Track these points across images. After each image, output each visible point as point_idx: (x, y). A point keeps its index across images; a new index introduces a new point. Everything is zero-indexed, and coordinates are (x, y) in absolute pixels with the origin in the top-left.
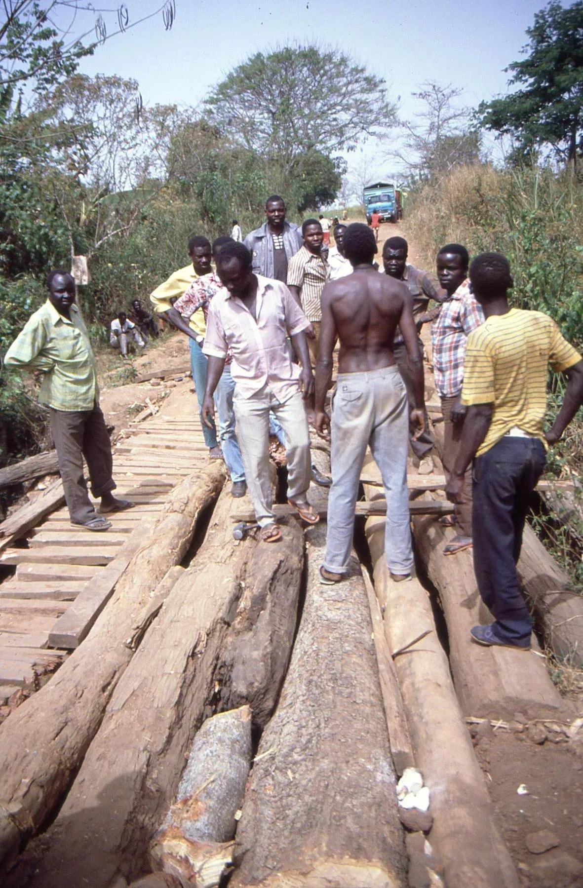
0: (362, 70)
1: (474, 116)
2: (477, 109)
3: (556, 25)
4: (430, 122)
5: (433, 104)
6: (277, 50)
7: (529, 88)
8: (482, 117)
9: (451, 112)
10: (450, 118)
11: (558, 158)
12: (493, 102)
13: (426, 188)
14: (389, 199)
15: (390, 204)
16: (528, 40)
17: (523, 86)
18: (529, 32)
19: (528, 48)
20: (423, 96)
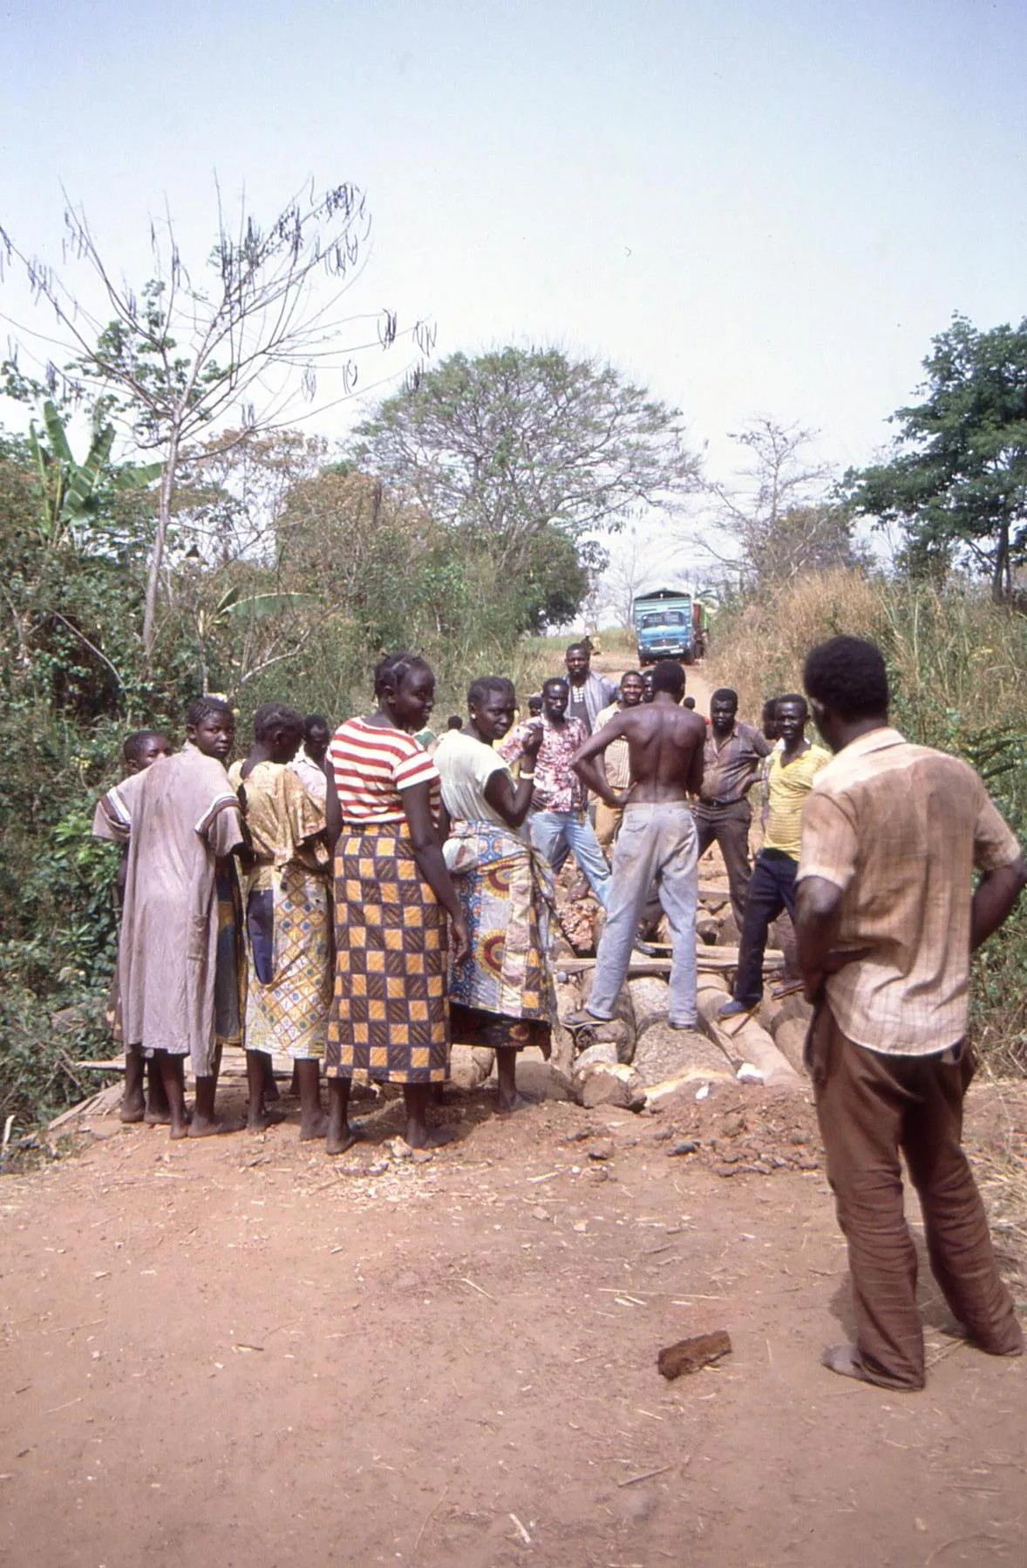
0: (642, 393)
1: (836, 492)
2: (841, 480)
3: (968, 354)
4: (760, 485)
5: (766, 454)
6: (490, 351)
7: (928, 452)
8: (849, 494)
9: (799, 471)
10: (797, 480)
11: (980, 565)
12: (868, 470)
13: (752, 607)
14: (681, 619)
15: (681, 629)
16: (925, 375)
17: (919, 446)
18: (926, 363)
19: (926, 387)
20: (749, 439)
